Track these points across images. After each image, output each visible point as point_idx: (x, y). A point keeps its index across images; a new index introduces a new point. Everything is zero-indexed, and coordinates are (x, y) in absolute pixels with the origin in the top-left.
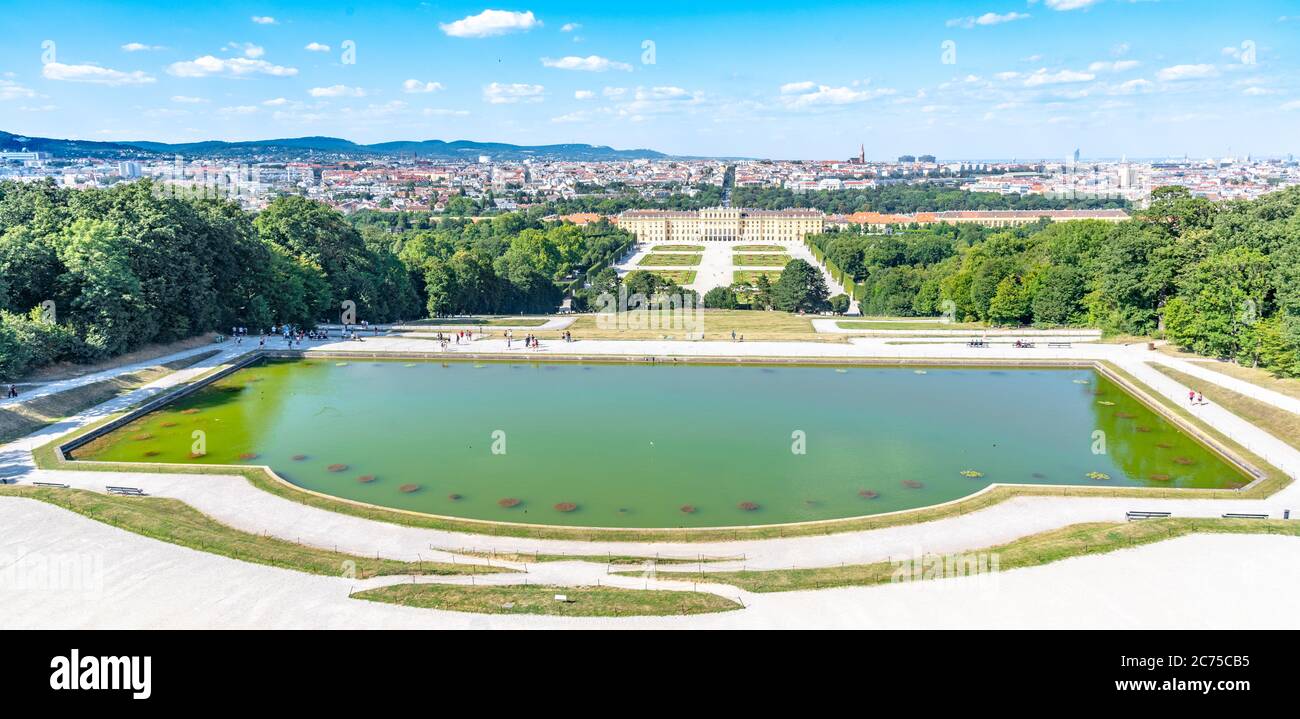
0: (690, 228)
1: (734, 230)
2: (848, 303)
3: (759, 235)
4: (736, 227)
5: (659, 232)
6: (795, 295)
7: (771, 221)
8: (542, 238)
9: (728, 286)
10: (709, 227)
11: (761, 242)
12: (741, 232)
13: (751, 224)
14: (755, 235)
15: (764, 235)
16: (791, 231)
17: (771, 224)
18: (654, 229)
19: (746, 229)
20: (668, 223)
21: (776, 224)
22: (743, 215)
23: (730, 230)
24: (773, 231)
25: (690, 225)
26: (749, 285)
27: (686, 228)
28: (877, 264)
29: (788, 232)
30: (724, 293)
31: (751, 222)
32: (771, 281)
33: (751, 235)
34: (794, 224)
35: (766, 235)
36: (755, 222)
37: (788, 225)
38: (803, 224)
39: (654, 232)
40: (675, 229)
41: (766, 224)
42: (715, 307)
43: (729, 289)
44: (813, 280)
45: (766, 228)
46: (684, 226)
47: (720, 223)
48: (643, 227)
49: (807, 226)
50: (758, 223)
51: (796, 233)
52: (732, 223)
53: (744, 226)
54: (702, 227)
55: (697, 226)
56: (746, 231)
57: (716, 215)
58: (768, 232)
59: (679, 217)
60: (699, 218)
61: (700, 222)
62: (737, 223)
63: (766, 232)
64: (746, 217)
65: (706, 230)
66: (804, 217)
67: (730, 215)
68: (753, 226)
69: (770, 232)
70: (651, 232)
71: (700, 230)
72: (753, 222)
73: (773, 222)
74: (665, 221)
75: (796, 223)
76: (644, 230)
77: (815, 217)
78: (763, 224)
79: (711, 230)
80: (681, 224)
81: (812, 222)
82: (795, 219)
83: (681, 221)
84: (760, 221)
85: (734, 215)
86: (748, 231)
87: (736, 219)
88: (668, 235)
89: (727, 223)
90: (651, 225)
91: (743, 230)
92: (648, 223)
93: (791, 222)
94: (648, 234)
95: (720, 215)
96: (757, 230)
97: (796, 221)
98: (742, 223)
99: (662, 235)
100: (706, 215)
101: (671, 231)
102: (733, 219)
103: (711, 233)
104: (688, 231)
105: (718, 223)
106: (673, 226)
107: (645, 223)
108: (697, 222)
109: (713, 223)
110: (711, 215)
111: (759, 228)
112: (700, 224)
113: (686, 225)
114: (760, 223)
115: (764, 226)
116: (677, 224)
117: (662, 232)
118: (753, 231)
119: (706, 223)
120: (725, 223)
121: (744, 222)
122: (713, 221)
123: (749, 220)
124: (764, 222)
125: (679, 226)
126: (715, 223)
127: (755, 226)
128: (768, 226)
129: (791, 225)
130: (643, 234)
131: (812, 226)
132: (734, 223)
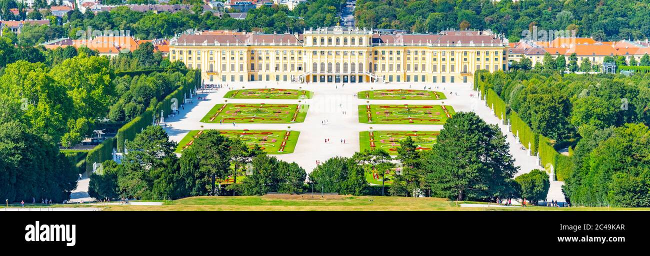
0: (289, 62)
1: (361, 65)
2: (547, 185)
3: (401, 73)
4: (364, 60)
5: (237, 67)
6: (461, 171)
7: (420, 50)
8: (42, 76)
9: (350, 156)
10: (318, 59)
11: (403, 85)
12: (372, 68)
13: (387, 55)
14: (395, 73)
15: (408, 73)
16: (453, 68)
17: (420, 55)
18: (228, 62)
19: (379, 63)
20: (252, 55)
21: (429, 56)
22: (375, 41)
23: (353, 64)
24: (424, 67)
25: (289, 56)
26: (386, 155)
27: (281, 62)
28: (592, 121)
29: (448, 69)
30: (345, 168)
31: (387, 51)
32: (421, 147)
33: (387, 73)
34: (458, 56)
35: (411, 73)
36: (395, 51)
37: (448, 57)
38: (472, 56)
39: (228, 67)
40: (263, 62)
41: (412, 56)
42: (330, 191)
43: (352, 162)
44: (489, 148)
45: (412, 63)
46: (278, 58)
47: (337, 53)
48: (211, 59)
49: (478, 59)
50: (398, 53)
51: (460, 71)
52: (357, 54)
53: (376, 59)
54: (308, 60)
55: (300, 58)
56: (379, 67)
57: (330, 40)
58: (416, 69)
59: (271, 44)
60: (303, 45)
61: (305, 51)
62: (364, 54)
63: (412, 68)
64: (380, 44)
65: (315, 65)
66: (474, 45)
67: (353, 40)
68: (391, 59)
69: (420, 68)
70: (224, 67)
71: (305, 64)
72: (391, 53)
73: (424, 53)
74: (246, 50)
75: (460, 54)
76: (213, 64)
77: (492, 45)
78: (408, 56)
79: (323, 64)
80: (272, 56)
81: (487, 53)
82: (459, 48)
83: (272, 49)
84: (402, 50)
85: (361, 40)
86: (384, 66)
87: (364, 48)
88: (253, 73)
89: (349, 54)
90: (224, 56)
91: (375, 65)
92: (219, 53)
93: (453, 53)
94: (219, 71)
95: (338, 40)
96: (399, 66)
97: (462, 51)
98: (373, 54)
99: (241, 73)
100: (315, 40)
101: (256, 67)
102: (358, 48)
103: (322, 70)
104: (285, 66)
105: (333, 54)
106: (260, 58)
107: (213, 52)
108: (300, 53)
109: (326, 54)
110: (322, 40)
111: (401, 62)
112: (305, 54)
113: (281, 56)
114: (402, 54)
115: (409, 59)
116: (267, 56)
117: (241, 67)
118: (391, 67)
119: (315, 53)
120: (345, 54)
121: (376, 53)
122: (326, 51)
123: (385, 48)
124: (409, 52)
125: (271, 58)
126: (329, 53)
127: (395, 59)
128: (416, 59)
129: (453, 57)
130: (212, 71)
131: (487, 59)
132: (361, 54)
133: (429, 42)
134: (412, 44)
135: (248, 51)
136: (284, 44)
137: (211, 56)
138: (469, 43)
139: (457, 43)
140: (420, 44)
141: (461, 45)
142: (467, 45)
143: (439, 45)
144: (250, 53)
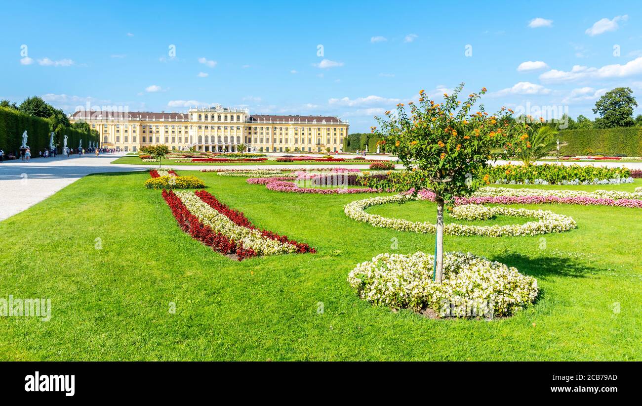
0: (177, 135)
1: (238, 138)
3: (270, 145)
4: (241, 133)
5: (130, 139)
7: (284, 127)
10: (203, 133)
12: (247, 140)
13: (258, 130)
14: (264, 145)
15: (275, 145)
16: (310, 140)
17: (284, 130)
18: (122, 135)
19: (253, 137)
20: (144, 129)
21: (291, 131)
22: (249, 119)
23: (232, 137)
24: (287, 141)
25: (176, 130)
27: (170, 136)
29: (306, 141)
31: (259, 127)
33: (258, 146)
34: (314, 132)
35: (277, 145)
36: (265, 127)
37: (306, 132)
38: (324, 132)
39: (122, 139)
40: (154, 136)
41: (278, 131)
45: (278, 137)
46: (167, 132)
47: (219, 128)
48: (106, 131)
49: (329, 134)
50: (268, 129)
51: (315, 142)
52: (235, 129)
53: (250, 133)
54: (194, 133)
55: (186, 132)
56: (253, 139)
57: (213, 117)
58: (281, 142)
59: (161, 120)
60: (189, 120)
61: (192, 126)
62: (241, 129)
63: (278, 141)
64: (253, 121)
65: (200, 137)
66: (325, 123)
67: (232, 117)
68: (262, 133)
69: (284, 141)
70: (118, 139)
71: (191, 137)
72: (262, 129)
73: (287, 129)
74: (139, 124)
75: (316, 130)
76: (108, 136)
77: (339, 123)
78: (275, 132)
79: (206, 137)
80: (162, 130)
81: (335, 130)
82: (315, 125)
83: (162, 124)
84: (270, 127)
85: (238, 117)
86: (256, 139)
87: (241, 124)
88: (144, 144)
89: (229, 129)
90: (118, 129)
91: (250, 139)
92: (113, 126)
93: (310, 129)
94: (113, 143)
95: (219, 117)
96: (268, 139)
97: (316, 127)
98: (248, 129)
99: (134, 144)
100: (200, 116)
101: (147, 139)
102: (236, 123)
103: (207, 141)
104: (173, 138)
105: (216, 129)
106: (151, 132)
107: (108, 126)
108: (186, 127)
109: (210, 128)
110: (206, 117)
111: (270, 135)
112: (191, 129)
113: (170, 130)
114: (270, 130)
115: (275, 134)
116: (157, 130)
117: (134, 139)
118: (262, 140)
119: (200, 127)
120: (226, 128)
121: (250, 128)
122: (210, 125)
123: (257, 125)
124: (276, 128)
125: (160, 132)
126: (212, 128)
127: (264, 133)
128: (281, 134)
129: (310, 132)
130: (106, 143)
131: (335, 134)
132: (238, 128)
133: (291, 120)
134: (278, 122)
135: (141, 125)
136: (173, 120)
137: (106, 129)
138: (322, 121)
139: (312, 121)
140: (284, 122)
141: (316, 123)
142: (320, 123)
143: (300, 122)
144: (142, 127)
